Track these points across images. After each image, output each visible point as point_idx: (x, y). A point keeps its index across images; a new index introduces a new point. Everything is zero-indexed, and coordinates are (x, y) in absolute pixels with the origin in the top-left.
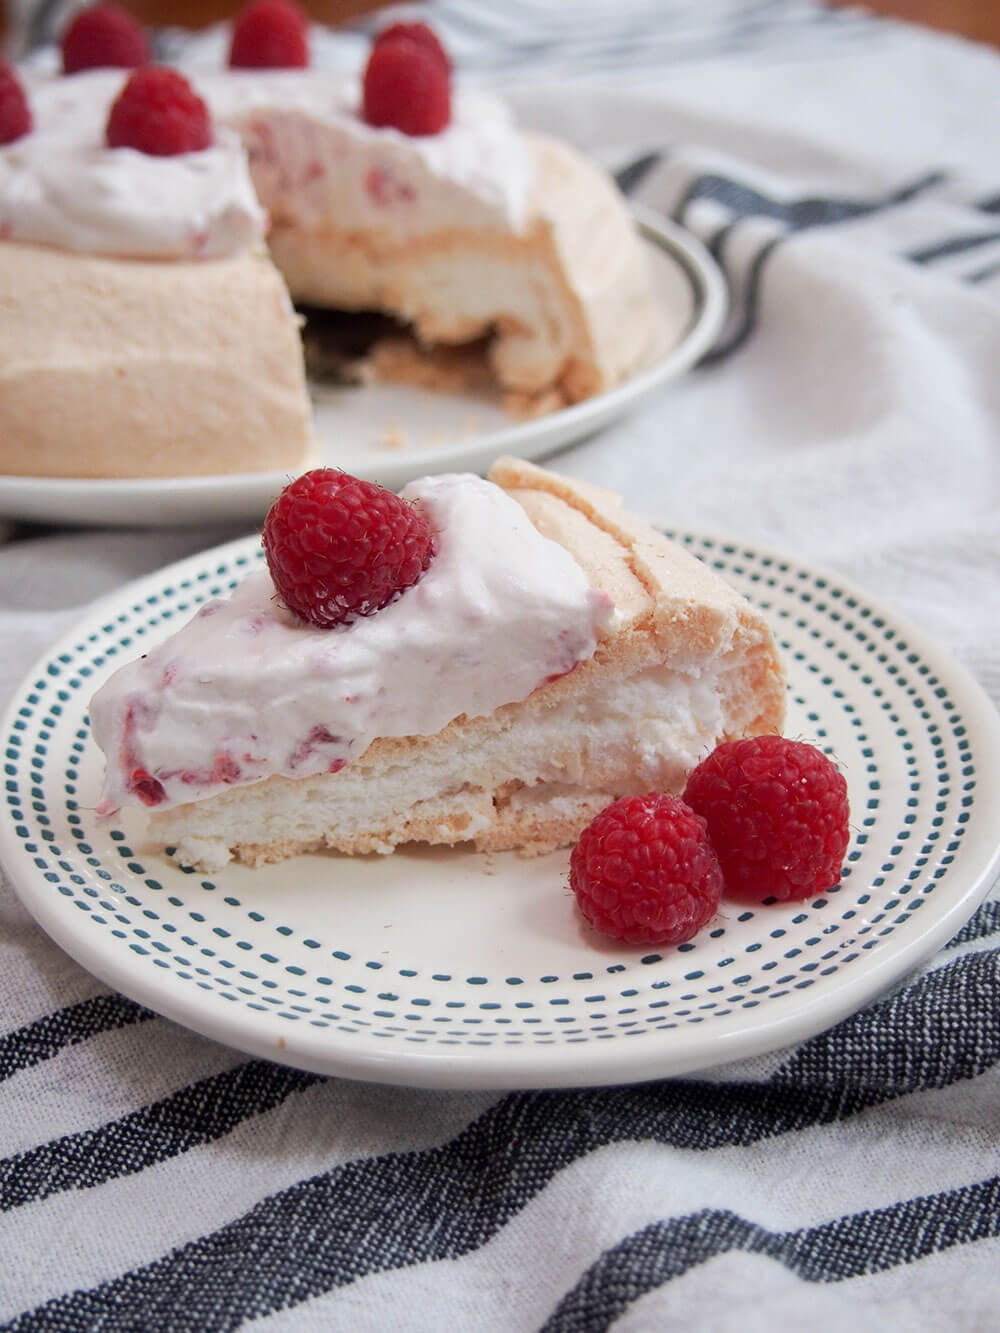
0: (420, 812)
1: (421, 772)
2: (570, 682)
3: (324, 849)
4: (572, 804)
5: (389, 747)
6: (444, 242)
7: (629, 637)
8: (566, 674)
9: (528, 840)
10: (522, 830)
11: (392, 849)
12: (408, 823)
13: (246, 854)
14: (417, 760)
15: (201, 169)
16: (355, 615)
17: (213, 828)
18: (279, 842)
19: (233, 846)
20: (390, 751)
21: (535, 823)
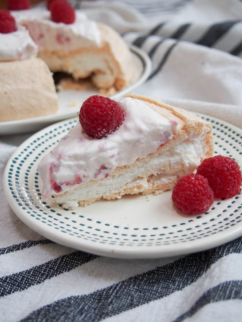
0: (128, 186)
1: (128, 175)
2: (166, 146)
3: (103, 199)
4: (167, 179)
5: (119, 169)
6: (79, 51)
7: (181, 132)
8: (165, 144)
9: (156, 190)
10: (154, 187)
11: (121, 197)
12: (124, 190)
13: (82, 203)
14: (126, 172)
15: (17, 36)
16: (107, 134)
17: (73, 198)
18: (91, 199)
19: (78, 202)
20: (119, 170)
21: (158, 185)
